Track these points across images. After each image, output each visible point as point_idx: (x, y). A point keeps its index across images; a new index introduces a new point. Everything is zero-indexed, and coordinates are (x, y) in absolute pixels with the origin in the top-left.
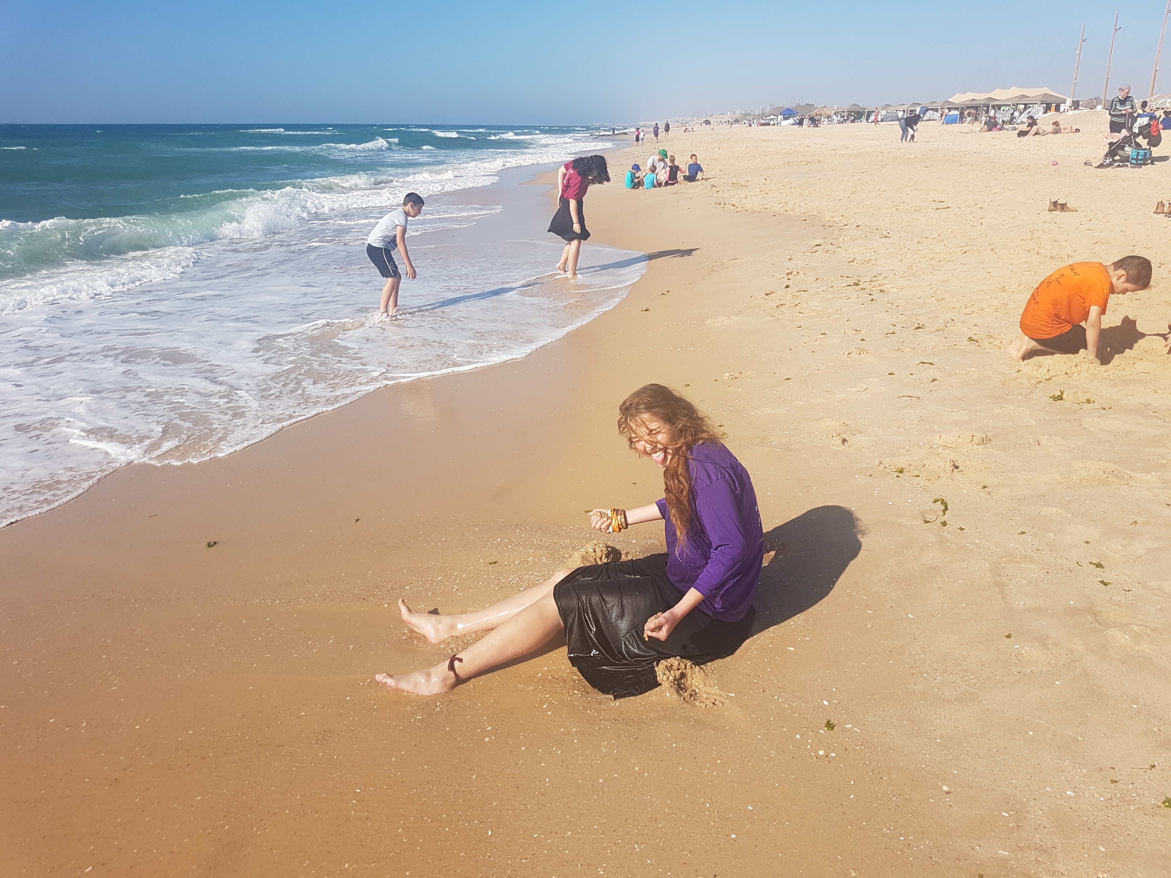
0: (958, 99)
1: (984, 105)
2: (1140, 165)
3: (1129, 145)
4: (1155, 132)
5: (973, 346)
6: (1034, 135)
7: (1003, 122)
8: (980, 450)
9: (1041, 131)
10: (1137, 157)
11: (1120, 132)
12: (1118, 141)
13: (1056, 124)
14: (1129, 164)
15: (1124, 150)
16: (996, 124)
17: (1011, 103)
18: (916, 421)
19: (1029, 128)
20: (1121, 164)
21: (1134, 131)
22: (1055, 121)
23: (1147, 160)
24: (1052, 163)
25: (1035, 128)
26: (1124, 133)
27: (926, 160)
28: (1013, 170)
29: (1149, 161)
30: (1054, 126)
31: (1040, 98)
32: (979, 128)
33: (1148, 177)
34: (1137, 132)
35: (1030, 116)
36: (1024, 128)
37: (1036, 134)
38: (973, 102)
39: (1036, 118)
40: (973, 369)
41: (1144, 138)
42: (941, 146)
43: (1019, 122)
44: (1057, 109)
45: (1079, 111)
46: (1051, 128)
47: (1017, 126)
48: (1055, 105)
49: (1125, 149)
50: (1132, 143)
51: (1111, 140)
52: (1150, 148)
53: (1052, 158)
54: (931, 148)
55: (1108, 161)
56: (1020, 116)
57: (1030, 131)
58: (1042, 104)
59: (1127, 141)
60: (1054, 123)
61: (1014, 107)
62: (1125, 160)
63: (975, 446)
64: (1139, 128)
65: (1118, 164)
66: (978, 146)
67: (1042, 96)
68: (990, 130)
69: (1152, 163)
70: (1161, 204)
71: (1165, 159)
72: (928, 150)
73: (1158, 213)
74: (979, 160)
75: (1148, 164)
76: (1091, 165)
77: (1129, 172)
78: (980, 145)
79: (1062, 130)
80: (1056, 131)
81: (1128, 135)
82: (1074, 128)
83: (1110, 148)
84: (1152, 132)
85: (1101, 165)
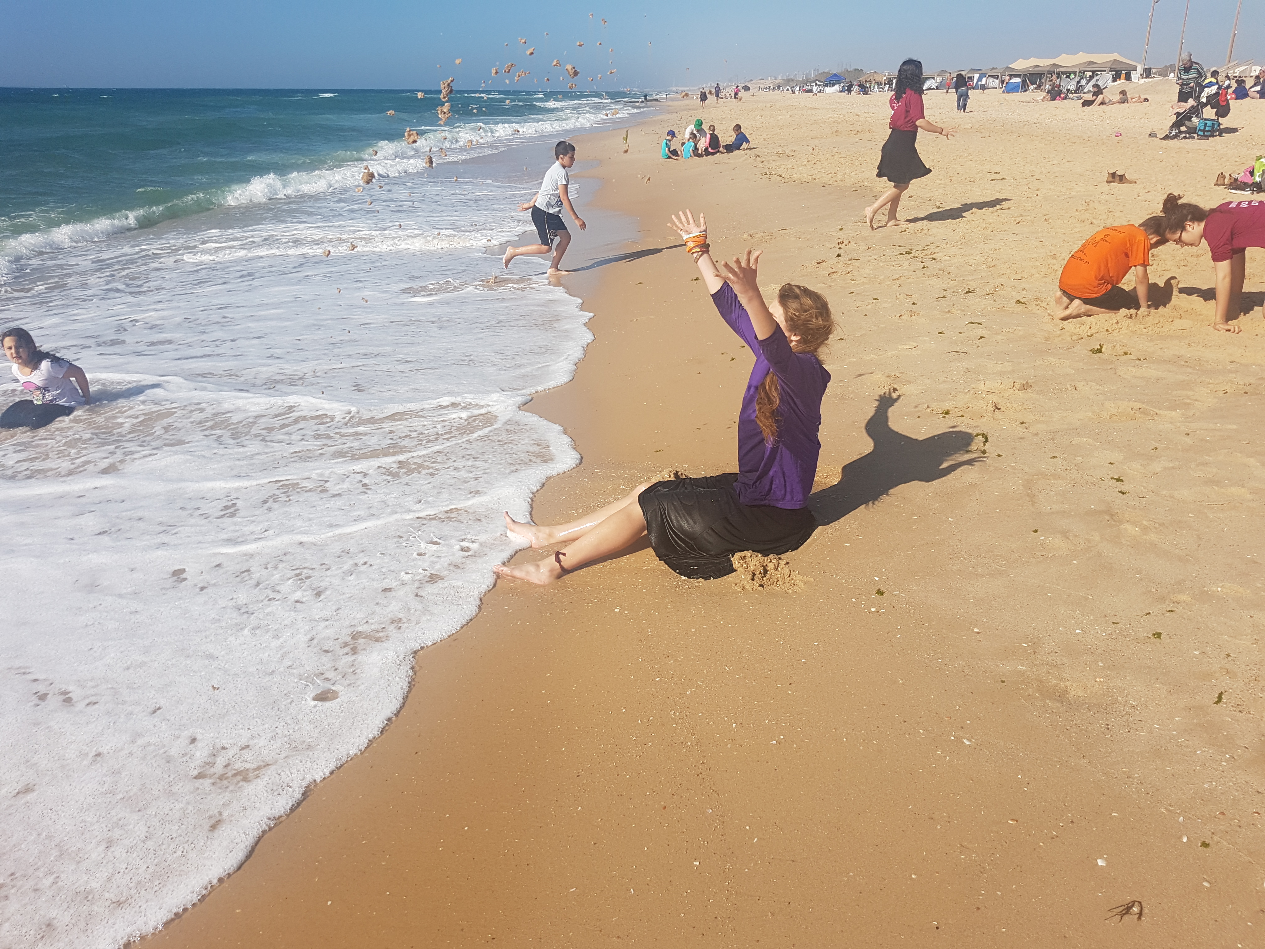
0: (1021, 65)
2: (1207, 137)
3: (1196, 116)
4: (1224, 102)
5: (1021, 307)
6: (1099, 105)
8: (1021, 394)
9: (1107, 101)
11: (1186, 102)
13: (1123, 93)
16: (1060, 92)
17: (1077, 70)
18: (962, 373)
19: (1095, 97)
21: (1201, 100)
22: (1123, 90)
23: (1214, 131)
24: (1115, 134)
25: (1101, 97)
26: (1191, 102)
28: (1075, 141)
29: (1217, 133)
30: (1122, 96)
31: (1109, 65)
32: (1042, 97)
34: (1205, 101)
35: (1097, 84)
36: (1089, 97)
37: (1102, 103)
38: (1036, 69)
39: (1102, 86)
40: (1019, 328)
41: (1212, 108)
42: (1000, 116)
44: (1128, 77)
45: (1151, 80)
46: (1117, 97)
48: (1125, 72)
52: (1218, 119)
53: (1117, 130)
54: (989, 118)
57: (1094, 101)
58: (1111, 71)
60: (1121, 93)
61: (1081, 74)
63: (1017, 391)
64: (1207, 97)
66: (1038, 115)
67: (1112, 62)
68: (1053, 99)
69: (1220, 135)
70: (1222, 176)
71: (1234, 130)
72: (985, 120)
73: (1219, 185)
74: (1039, 130)
75: (1216, 136)
76: (1156, 136)
77: (1195, 144)
78: (1041, 115)
79: (1130, 99)
80: (1123, 101)
81: (1195, 105)
82: (1143, 97)
83: (1177, 118)
84: (1221, 102)
85: (1166, 138)
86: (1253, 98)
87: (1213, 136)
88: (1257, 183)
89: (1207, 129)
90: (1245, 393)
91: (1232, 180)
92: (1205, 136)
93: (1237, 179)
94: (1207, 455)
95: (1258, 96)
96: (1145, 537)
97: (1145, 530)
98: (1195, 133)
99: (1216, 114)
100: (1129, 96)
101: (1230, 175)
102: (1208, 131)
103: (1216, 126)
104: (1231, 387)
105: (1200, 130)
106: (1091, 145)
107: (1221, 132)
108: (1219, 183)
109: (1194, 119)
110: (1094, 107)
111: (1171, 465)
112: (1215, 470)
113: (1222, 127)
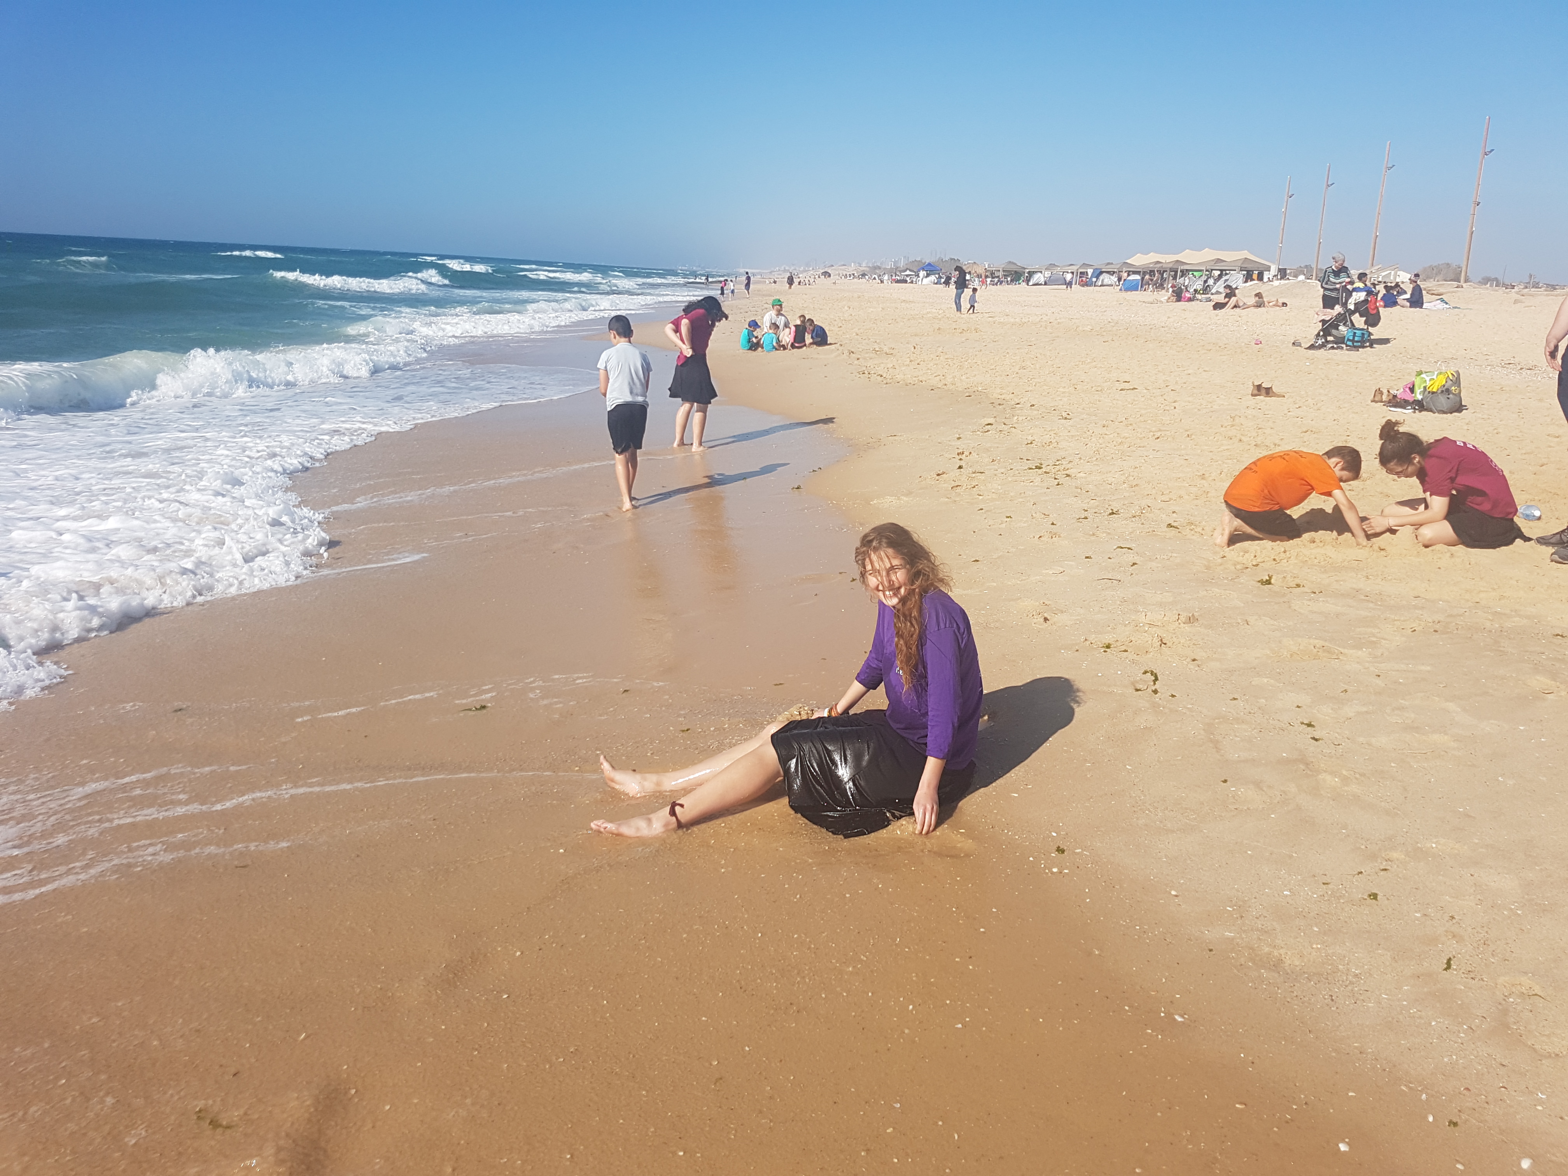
0: (1139, 261)
1: (1171, 270)
2: (1356, 348)
3: (1344, 324)
4: (1373, 309)
5: (1173, 532)
6: (1233, 308)
7: (1196, 291)
8: (1188, 628)
9: (1241, 304)
10: (1354, 338)
11: (1333, 309)
12: (1332, 319)
13: (1259, 295)
14: (1344, 346)
15: (1338, 329)
17: (1204, 268)
18: (1119, 603)
19: (1227, 300)
20: (1335, 346)
21: (1349, 307)
22: (1257, 292)
23: (1364, 342)
24: (1254, 341)
25: (1233, 299)
26: (1338, 309)
27: (1105, 333)
28: (1210, 348)
29: (1368, 344)
30: (1257, 298)
31: (1239, 263)
32: (1165, 299)
33: (1366, 361)
34: (1353, 308)
35: (1227, 285)
36: (1221, 299)
37: (1235, 306)
38: (1156, 266)
39: (1234, 287)
40: (1175, 555)
41: (1361, 316)
42: (1121, 318)
43: (1214, 291)
44: (1260, 277)
45: (1287, 281)
46: (1253, 300)
47: (1212, 297)
48: (1257, 272)
49: (1340, 328)
50: (1347, 321)
51: (1323, 317)
52: (1368, 328)
53: (1255, 336)
54: (1110, 320)
55: (1320, 342)
56: (1215, 283)
57: (1227, 303)
58: (1241, 270)
59: (1342, 319)
60: (1256, 295)
61: (1207, 273)
62: (1340, 341)
63: (1183, 625)
64: (1355, 304)
65: (1331, 345)
67: (1241, 262)
68: (1179, 300)
69: (1371, 346)
70: (1379, 392)
71: (1386, 341)
72: (1106, 322)
73: (1376, 402)
74: (1168, 335)
75: (1367, 347)
76: (1300, 346)
77: (1343, 355)
78: (1169, 318)
79: (1266, 304)
80: (1259, 305)
81: (1343, 312)
82: (1281, 301)
83: (1323, 326)
84: (1370, 310)
85: (1312, 347)
86: (1403, 307)
87: (1364, 347)
88: (1418, 401)
89: (1356, 339)
90: (1436, 631)
91: (1391, 397)
92: (1355, 347)
93: (1396, 396)
94: (1402, 700)
95: (1408, 304)
96: (1346, 788)
97: (1345, 780)
98: (1343, 343)
99: (1366, 323)
100: (1265, 300)
101: (1388, 391)
102: (1357, 342)
103: (1366, 336)
104: (1420, 625)
105: (1348, 340)
106: (1229, 352)
107: (1373, 343)
108: (1376, 399)
109: (1342, 328)
110: (1227, 310)
111: (1365, 709)
112: (1413, 715)
113: (1372, 337)
